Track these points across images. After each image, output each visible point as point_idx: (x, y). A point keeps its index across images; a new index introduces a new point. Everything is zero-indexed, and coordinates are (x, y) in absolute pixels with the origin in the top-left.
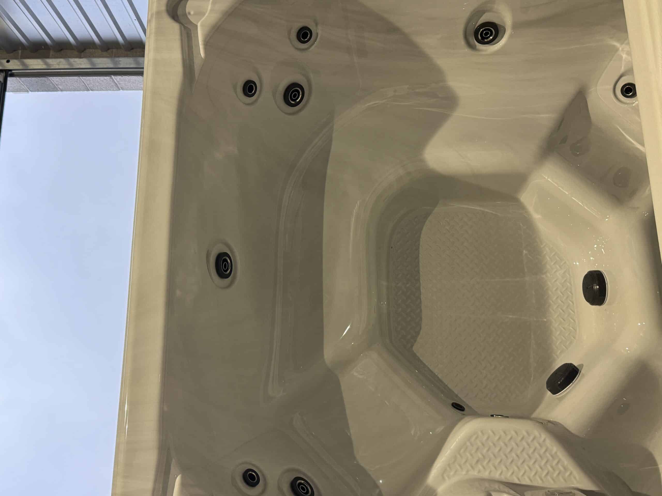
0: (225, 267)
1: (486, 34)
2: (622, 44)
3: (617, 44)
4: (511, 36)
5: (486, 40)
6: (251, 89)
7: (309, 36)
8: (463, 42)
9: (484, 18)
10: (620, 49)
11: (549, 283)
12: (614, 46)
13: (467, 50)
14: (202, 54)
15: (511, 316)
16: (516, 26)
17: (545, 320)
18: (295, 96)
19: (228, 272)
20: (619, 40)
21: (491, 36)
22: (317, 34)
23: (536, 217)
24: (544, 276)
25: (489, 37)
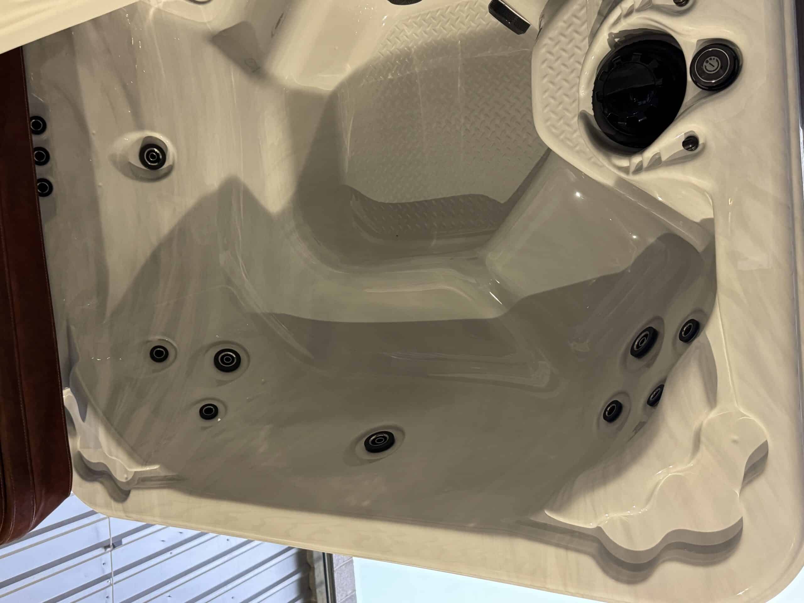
0: (382, 440)
1: (153, 157)
2: (150, 6)
3: (152, 12)
4: (153, 129)
5: (161, 157)
6: (209, 411)
7: (159, 349)
8: (165, 181)
9: (135, 161)
10: (156, 6)
11: (420, 43)
12: (155, 14)
13: (174, 174)
14: (156, 467)
15: (459, 86)
16: (140, 127)
17: (459, 42)
18: (228, 359)
19: (386, 435)
20: (147, 11)
21: (154, 151)
22: (160, 340)
23: (349, 69)
24: (413, 50)
25: (156, 153)
